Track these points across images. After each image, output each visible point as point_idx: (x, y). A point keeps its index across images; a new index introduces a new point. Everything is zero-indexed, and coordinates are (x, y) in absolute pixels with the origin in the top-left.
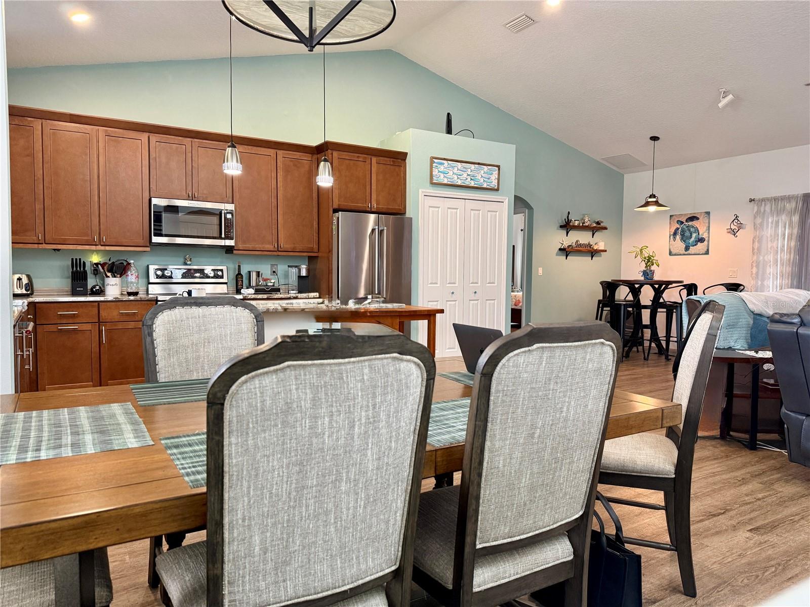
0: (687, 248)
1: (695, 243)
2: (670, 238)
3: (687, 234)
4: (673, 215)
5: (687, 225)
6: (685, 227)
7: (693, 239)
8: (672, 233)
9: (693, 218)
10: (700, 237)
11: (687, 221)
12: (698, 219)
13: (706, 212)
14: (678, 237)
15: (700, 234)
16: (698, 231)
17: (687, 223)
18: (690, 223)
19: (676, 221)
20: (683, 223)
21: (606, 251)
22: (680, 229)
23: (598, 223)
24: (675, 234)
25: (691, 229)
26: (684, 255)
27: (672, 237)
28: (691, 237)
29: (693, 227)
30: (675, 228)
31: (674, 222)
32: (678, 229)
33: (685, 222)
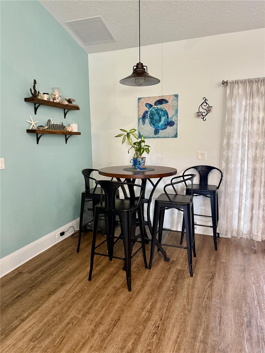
0: (156, 132)
1: (164, 127)
2: (139, 121)
3: (156, 117)
4: (141, 98)
5: (156, 108)
6: (153, 110)
7: (162, 122)
8: (141, 117)
9: (161, 101)
10: (170, 120)
11: (155, 104)
12: (167, 102)
13: (174, 95)
14: (147, 121)
15: (169, 117)
16: (167, 114)
17: (155, 106)
18: (159, 106)
19: (144, 104)
20: (153, 106)
21: (79, 134)
22: (149, 112)
23: (69, 101)
24: (144, 117)
25: (161, 113)
26: (154, 138)
27: (141, 120)
28: (160, 120)
29: (162, 110)
30: (143, 111)
31: (143, 105)
32: (147, 112)
33: (153, 105)
